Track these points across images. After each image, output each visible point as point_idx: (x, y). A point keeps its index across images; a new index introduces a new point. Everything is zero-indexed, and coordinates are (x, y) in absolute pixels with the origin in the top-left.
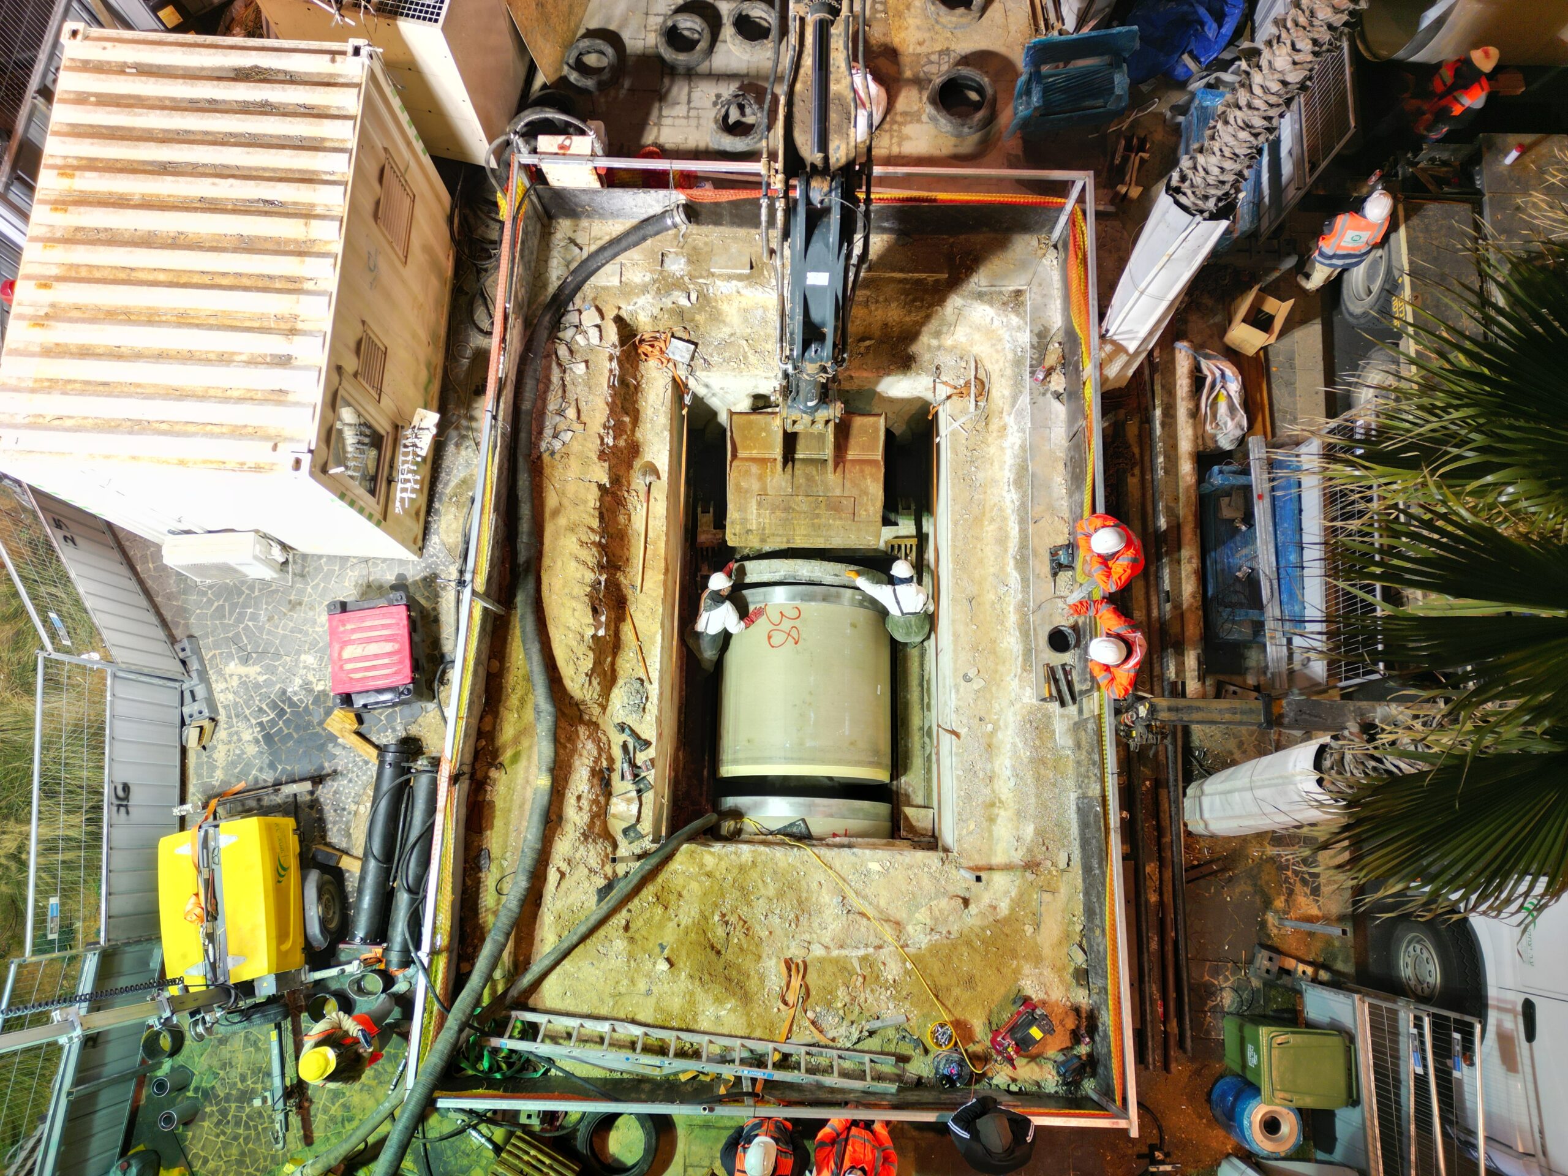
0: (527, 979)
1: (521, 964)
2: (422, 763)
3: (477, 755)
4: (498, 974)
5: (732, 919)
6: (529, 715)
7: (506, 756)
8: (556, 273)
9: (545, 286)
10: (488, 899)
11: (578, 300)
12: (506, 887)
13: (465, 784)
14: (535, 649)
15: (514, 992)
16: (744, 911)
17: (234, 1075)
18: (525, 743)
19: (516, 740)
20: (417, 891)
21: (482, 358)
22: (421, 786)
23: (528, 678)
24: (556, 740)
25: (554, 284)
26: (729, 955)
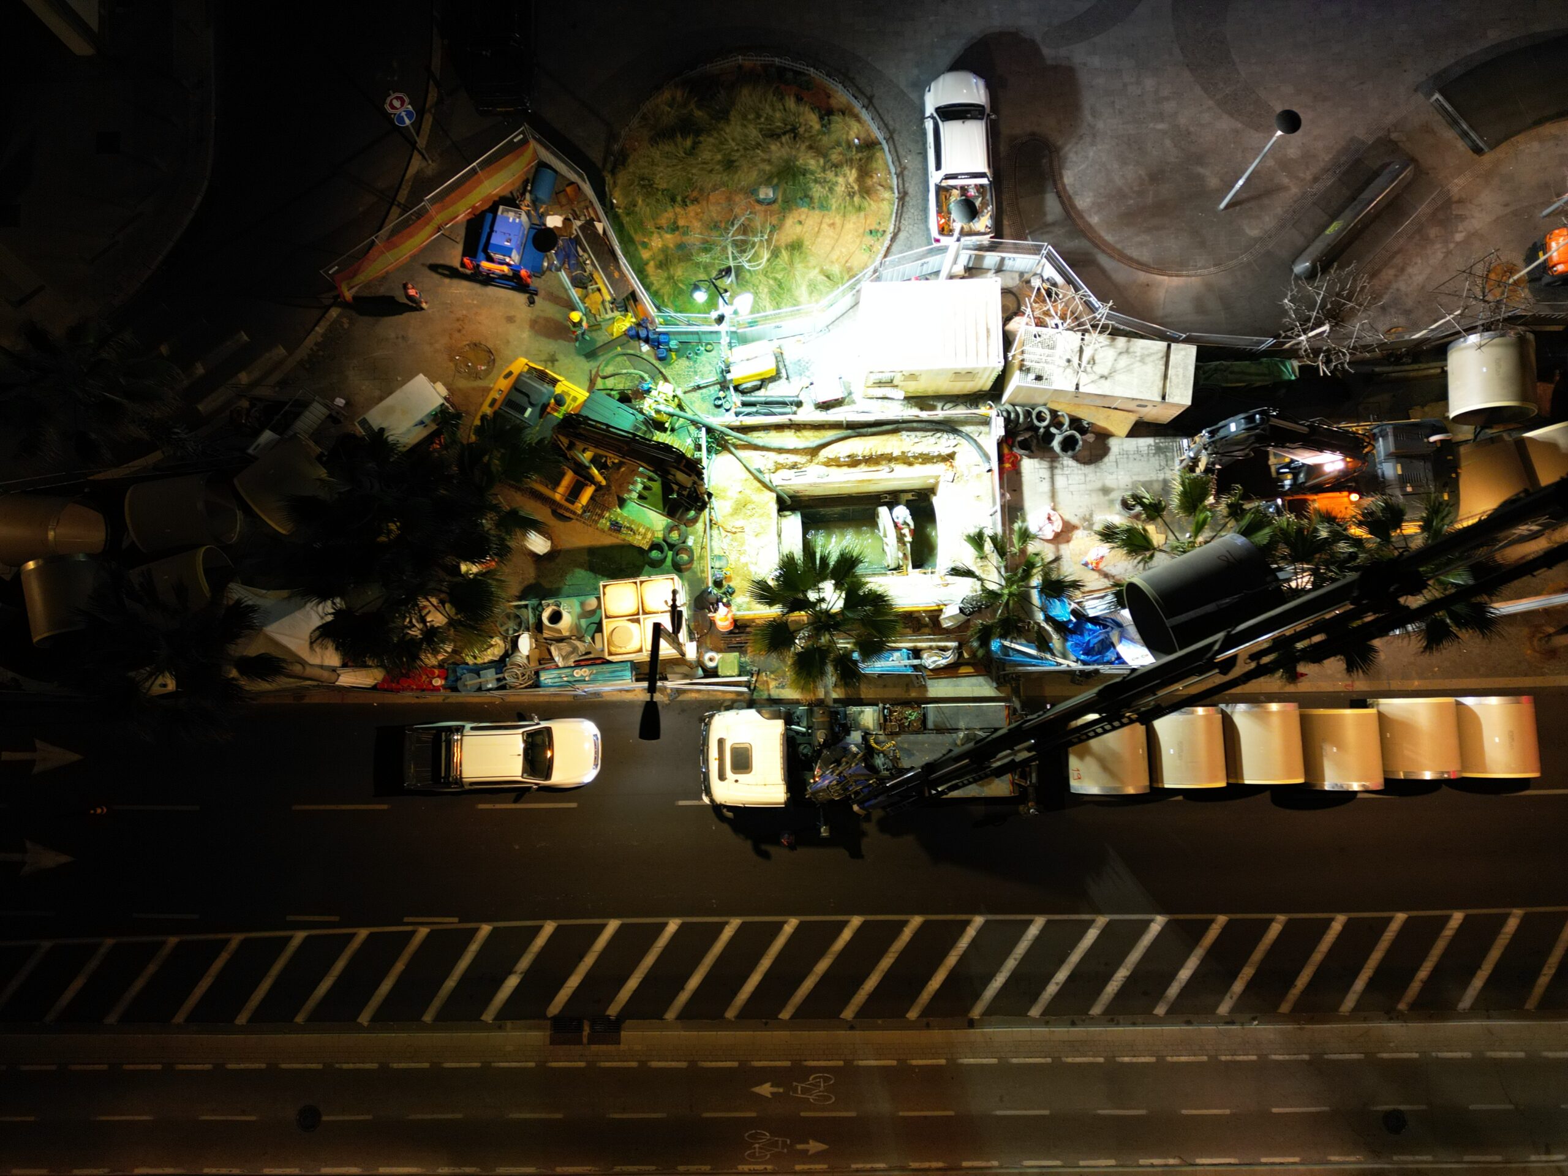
0: (733, 449)
1: (736, 447)
2: (794, 408)
3: (798, 425)
4: (734, 440)
5: (754, 511)
6: (812, 439)
7: (798, 434)
8: (967, 429)
9: (963, 426)
10: (755, 434)
11: (959, 438)
12: (759, 439)
13: (789, 423)
14: (833, 438)
15: (730, 446)
16: (756, 515)
17: (701, 369)
18: (803, 439)
19: (804, 437)
20: (757, 413)
21: (933, 408)
22: (787, 409)
23: (824, 437)
24: (805, 449)
25: (961, 428)
26: (744, 509)
